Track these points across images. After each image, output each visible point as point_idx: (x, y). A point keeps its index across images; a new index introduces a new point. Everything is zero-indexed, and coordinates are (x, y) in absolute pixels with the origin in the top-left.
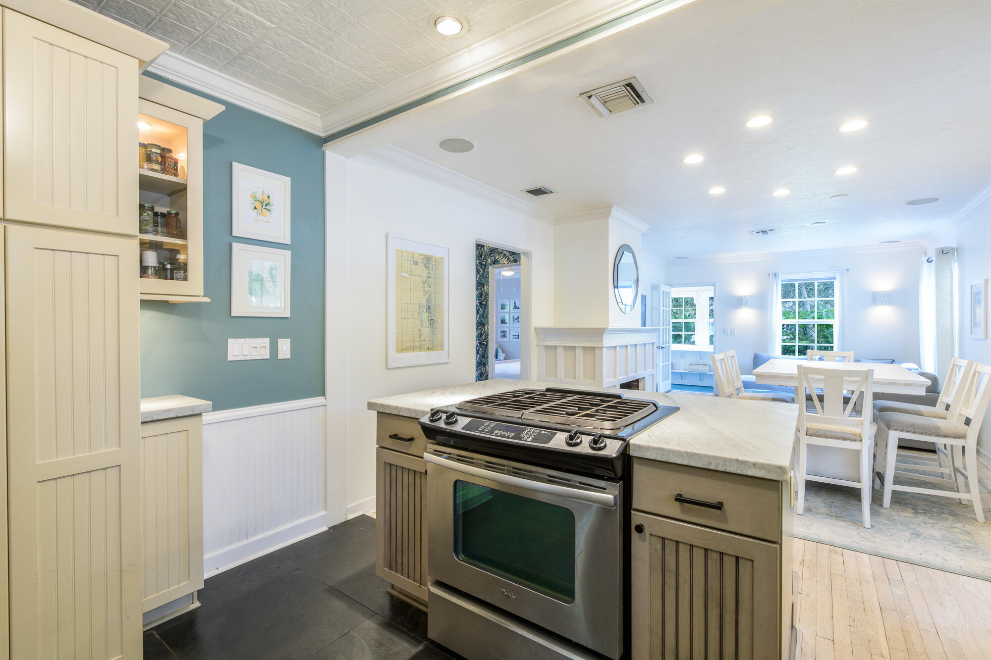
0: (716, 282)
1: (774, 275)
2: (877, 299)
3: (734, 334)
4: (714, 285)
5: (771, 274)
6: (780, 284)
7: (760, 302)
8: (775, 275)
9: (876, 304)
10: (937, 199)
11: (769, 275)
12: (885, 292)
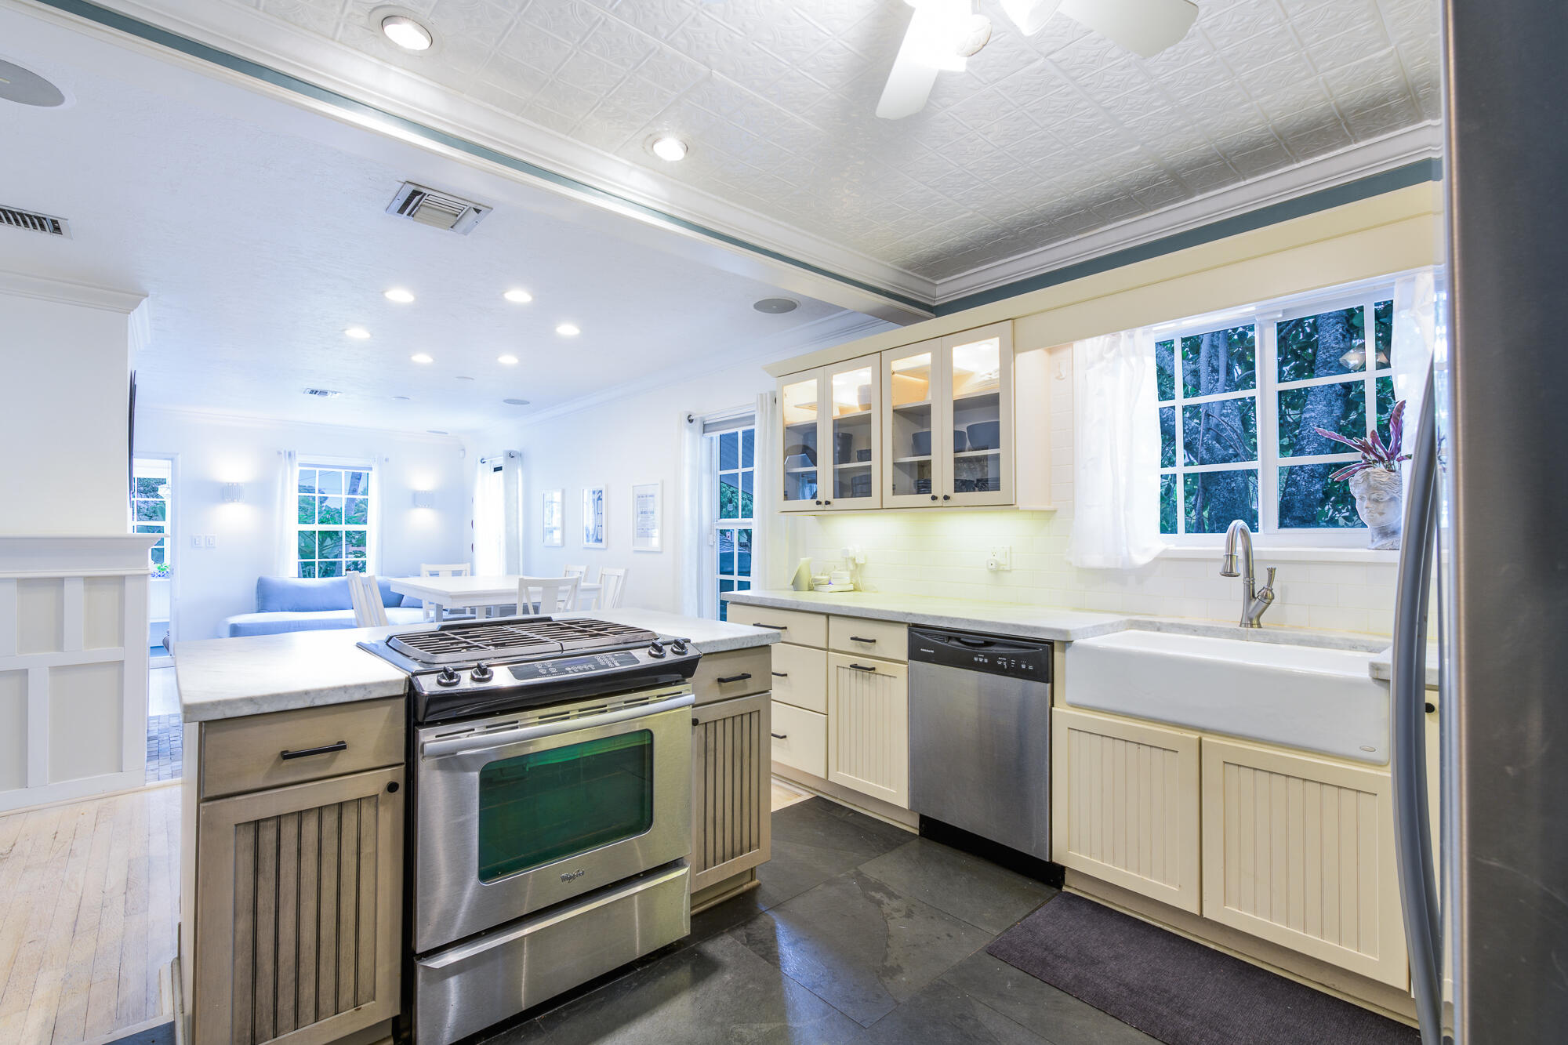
0: (178, 454)
1: (287, 454)
2: (418, 499)
3: (214, 547)
4: (172, 460)
5: (283, 452)
6: (297, 470)
7: (262, 494)
8: (290, 455)
9: (417, 506)
10: (528, 403)
11: (279, 453)
12: (425, 492)
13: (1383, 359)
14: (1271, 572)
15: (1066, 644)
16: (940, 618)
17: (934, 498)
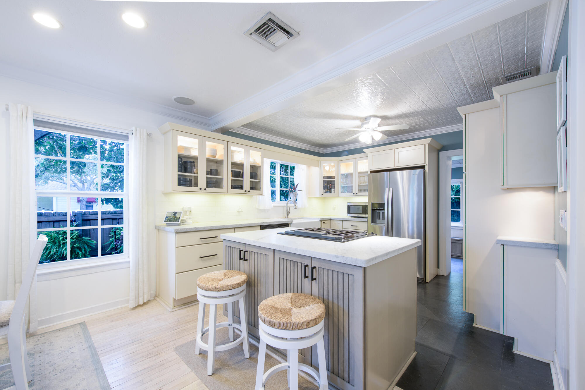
13: (273, 171)
14: (290, 208)
15: (291, 223)
16: (271, 222)
17: (246, 191)
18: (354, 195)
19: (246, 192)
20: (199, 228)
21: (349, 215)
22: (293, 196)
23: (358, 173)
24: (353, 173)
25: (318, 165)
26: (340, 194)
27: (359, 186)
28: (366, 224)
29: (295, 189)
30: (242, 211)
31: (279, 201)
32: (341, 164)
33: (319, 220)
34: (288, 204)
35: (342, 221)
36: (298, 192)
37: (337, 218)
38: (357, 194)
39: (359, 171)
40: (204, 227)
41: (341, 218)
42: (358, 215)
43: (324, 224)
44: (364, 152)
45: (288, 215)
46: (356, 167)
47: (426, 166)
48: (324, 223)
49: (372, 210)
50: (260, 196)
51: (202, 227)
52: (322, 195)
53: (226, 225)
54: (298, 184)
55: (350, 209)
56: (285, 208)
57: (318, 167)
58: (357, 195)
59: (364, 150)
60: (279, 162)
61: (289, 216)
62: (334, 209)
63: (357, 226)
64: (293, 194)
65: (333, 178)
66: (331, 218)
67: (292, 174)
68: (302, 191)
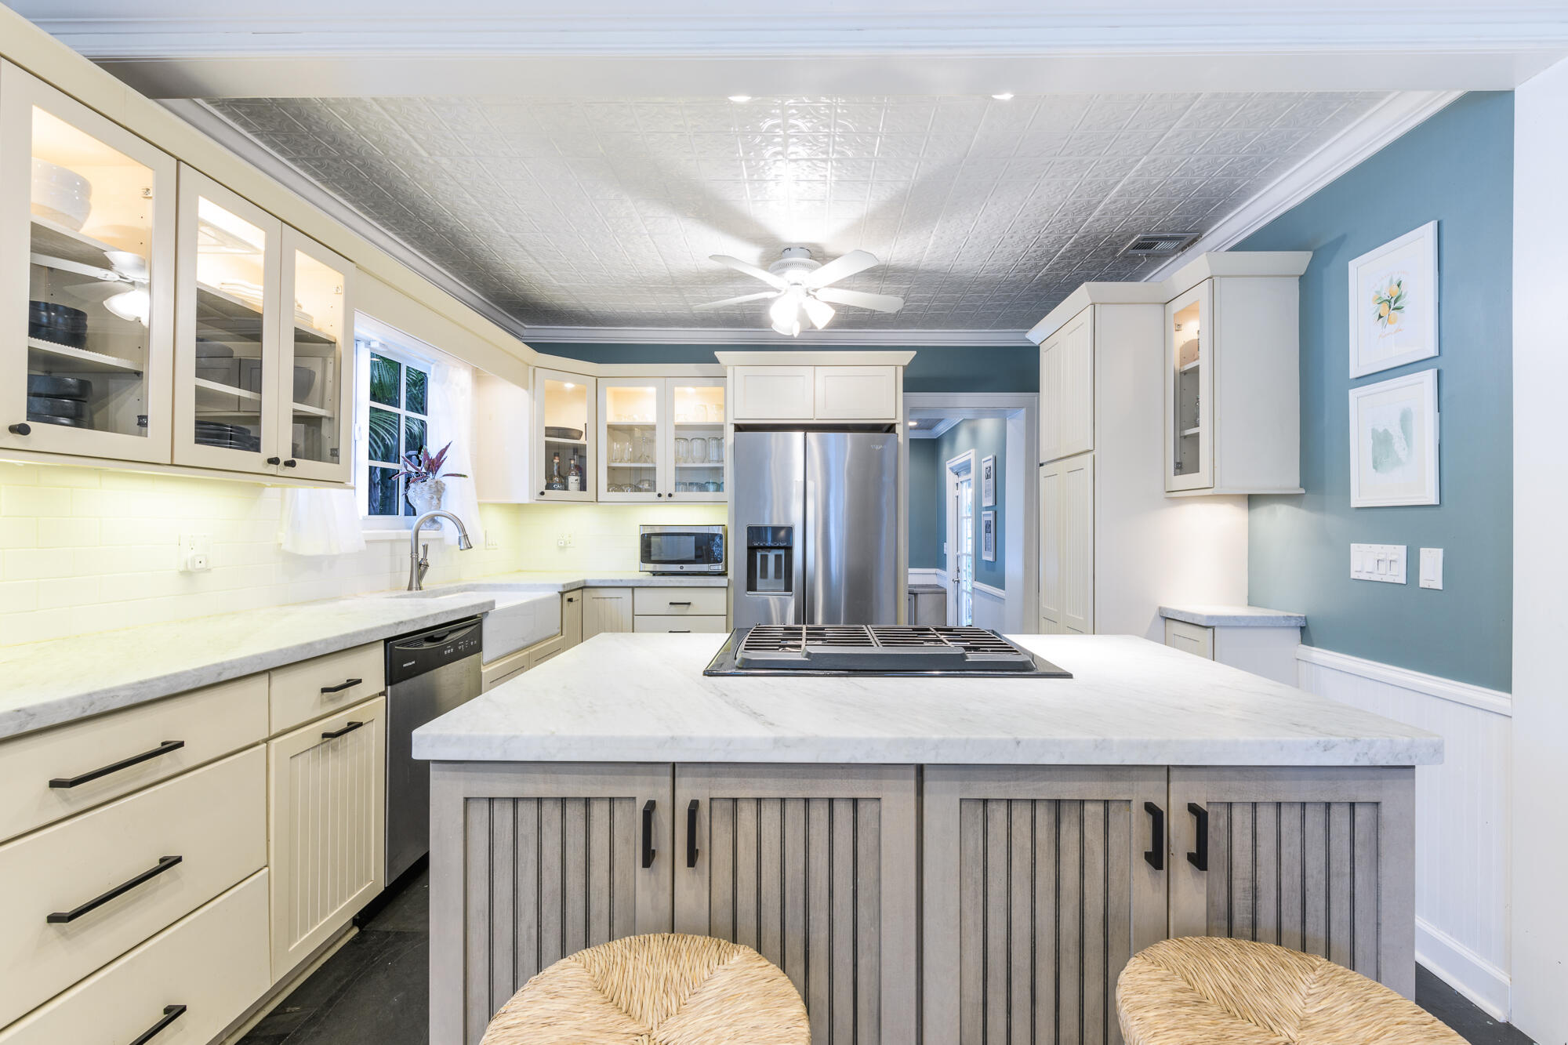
14: (425, 547)
15: (484, 614)
16: (427, 618)
17: (274, 461)
18: (661, 499)
19: (272, 469)
20: (46, 706)
21: (650, 567)
22: (427, 496)
23: (674, 427)
24: (655, 426)
25: (525, 379)
26: (604, 494)
27: (679, 469)
28: (721, 595)
29: (434, 465)
30: (209, 570)
31: (364, 519)
32: (610, 391)
33: (554, 593)
34: (420, 531)
35: (631, 589)
36: (446, 480)
37: (613, 581)
38: (670, 495)
39: (680, 419)
40: (90, 695)
41: (629, 581)
42: (681, 568)
43: (571, 604)
44: (716, 361)
45: (420, 577)
46: (665, 404)
47: (897, 426)
48: (570, 600)
49: (749, 548)
50: (334, 492)
51: (71, 702)
52: (543, 497)
53: (231, 662)
54: (447, 447)
55: (650, 547)
56: (406, 550)
57: (527, 389)
58: (671, 499)
59: (716, 353)
60: (368, 344)
61: (423, 583)
62: (562, 548)
63: (689, 604)
64: (426, 488)
65: (575, 435)
66: (585, 581)
67: (418, 403)
68: (464, 476)
